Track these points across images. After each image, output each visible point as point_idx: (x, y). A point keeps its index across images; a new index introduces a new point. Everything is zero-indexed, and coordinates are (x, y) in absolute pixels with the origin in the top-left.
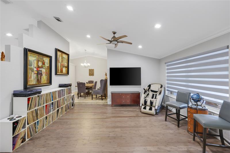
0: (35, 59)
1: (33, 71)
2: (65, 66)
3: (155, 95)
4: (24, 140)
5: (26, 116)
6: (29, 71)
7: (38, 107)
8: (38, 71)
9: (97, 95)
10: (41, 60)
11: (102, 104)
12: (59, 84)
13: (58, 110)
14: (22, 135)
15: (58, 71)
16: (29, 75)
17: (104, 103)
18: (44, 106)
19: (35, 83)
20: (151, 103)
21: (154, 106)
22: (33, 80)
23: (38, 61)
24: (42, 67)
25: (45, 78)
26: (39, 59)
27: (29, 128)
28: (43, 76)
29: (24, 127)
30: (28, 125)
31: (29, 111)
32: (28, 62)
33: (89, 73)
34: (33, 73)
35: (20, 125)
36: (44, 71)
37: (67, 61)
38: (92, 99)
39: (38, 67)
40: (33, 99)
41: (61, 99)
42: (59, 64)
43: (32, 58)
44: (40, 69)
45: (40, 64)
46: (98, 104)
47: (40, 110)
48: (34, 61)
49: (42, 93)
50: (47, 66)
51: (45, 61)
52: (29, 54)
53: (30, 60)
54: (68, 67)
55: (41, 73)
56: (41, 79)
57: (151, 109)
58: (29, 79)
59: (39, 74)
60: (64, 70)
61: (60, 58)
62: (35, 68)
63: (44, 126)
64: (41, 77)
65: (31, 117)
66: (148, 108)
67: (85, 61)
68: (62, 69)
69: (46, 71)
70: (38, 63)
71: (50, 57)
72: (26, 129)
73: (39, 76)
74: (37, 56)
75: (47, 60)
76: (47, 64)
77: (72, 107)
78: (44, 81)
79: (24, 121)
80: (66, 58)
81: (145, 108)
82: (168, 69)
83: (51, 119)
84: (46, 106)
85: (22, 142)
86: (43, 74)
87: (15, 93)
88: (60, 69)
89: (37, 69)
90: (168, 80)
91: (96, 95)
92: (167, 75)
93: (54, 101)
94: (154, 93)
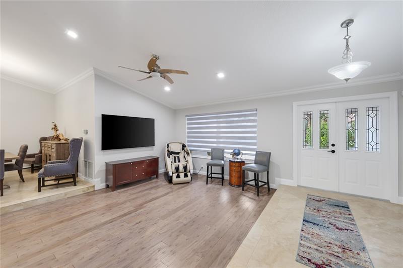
3: (177, 158)
9: (46, 179)
17: (87, 189)
20: (185, 168)
21: (189, 171)
38: (40, 191)
46: (68, 196)
57: (186, 176)
66: (182, 175)
81: (178, 176)
82: (189, 124)
90: (189, 137)
91: (43, 179)
92: (187, 131)
94: (175, 156)
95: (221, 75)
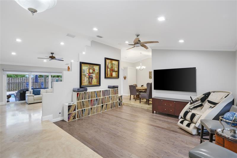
0: (87, 68)
1: (85, 76)
2: (116, 70)
4: (74, 118)
5: (76, 104)
6: (83, 76)
7: (85, 100)
8: (89, 76)
10: (92, 68)
11: (147, 109)
12: (108, 86)
13: (102, 106)
14: (74, 115)
15: (108, 75)
16: (83, 79)
17: (148, 108)
18: (89, 100)
19: (87, 84)
21: (195, 122)
22: (86, 82)
23: (90, 69)
24: (93, 73)
25: (95, 80)
26: (90, 68)
27: (78, 112)
28: (93, 79)
29: (75, 110)
30: (78, 110)
31: (78, 101)
32: (82, 71)
33: (149, 75)
34: (85, 78)
35: (72, 109)
36: (95, 76)
37: (117, 66)
39: (90, 73)
40: (81, 94)
41: (105, 97)
42: (109, 69)
43: (85, 68)
44: (91, 75)
45: (91, 71)
47: (86, 102)
48: (86, 69)
49: (87, 91)
50: (97, 72)
51: (95, 68)
52: (83, 65)
53: (83, 69)
54: (118, 71)
55: (92, 77)
56: (92, 81)
58: (83, 81)
59: (90, 78)
60: (114, 74)
61: (110, 64)
62: (87, 74)
63: (89, 114)
64: (92, 80)
65: (79, 105)
67: (141, 64)
68: (112, 73)
69: (96, 76)
70: (89, 70)
71: (99, 65)
72: (76, 111)
73: (91, 79)
74: (89, 66)
75: (96, 68)
76: (97, 71)
77: (119, 106)
78: (94, 83)
79: (74, 107)
80: (115, 64)
81: (182, 122)
83: (95, 110)
84: (91, 100)
85: (74, 119)
86: (93, 78)
87: (74, 89)
88: (110, 74)
89: (89, 75)
93: (98, 98)
95: (161, 19)
